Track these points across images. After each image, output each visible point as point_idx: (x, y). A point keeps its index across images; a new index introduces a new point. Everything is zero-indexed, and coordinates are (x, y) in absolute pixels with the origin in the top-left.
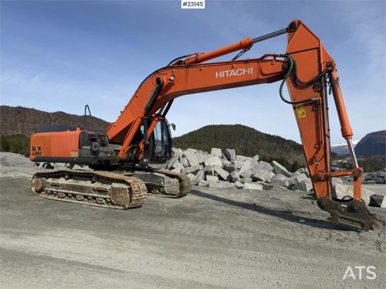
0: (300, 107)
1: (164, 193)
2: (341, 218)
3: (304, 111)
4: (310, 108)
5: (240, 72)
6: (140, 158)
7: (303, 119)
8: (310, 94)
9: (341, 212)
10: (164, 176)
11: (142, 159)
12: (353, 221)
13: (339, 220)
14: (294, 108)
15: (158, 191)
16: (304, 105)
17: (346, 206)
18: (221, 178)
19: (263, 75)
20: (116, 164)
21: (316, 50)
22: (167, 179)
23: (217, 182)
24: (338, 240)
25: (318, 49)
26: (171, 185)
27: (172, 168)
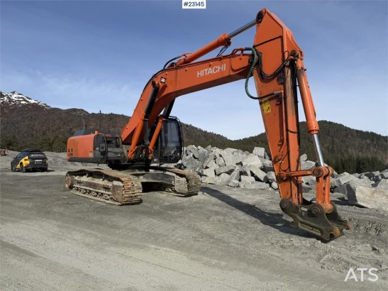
0: (266, 101)
1: (175, 191)
2: (301, 222)
3: (269, 106)
4: (274, 102)
5: (216, 69)
6: (150, 158)
7: (268, 114)
8: (274, 87)
9: (301, 216)
10: (174, 175)
11: (152, 158)
12: (313, 227)
13: (300, 225)
14: (261, 103)
15: (170, 190)
16: (269, 100)
17: (306, 210)
18: (258, 179)
19: (234, 71)
20: (126, 163)
21: (280, 39)
22: (177, 178)
23: (252, 183)
24: (282, 246)
25: (281, 37)
26: (180, 184)
27: (207, 168)
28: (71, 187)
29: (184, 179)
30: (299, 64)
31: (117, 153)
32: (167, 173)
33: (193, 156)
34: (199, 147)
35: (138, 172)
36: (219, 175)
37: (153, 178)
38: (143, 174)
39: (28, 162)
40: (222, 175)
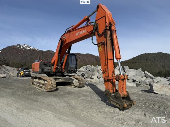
0: (100, 46)
1: (74, 86)
2: (112, 101)
3: (101, 48)
4: (103, 46)
5: (82, 32)
7: (101, 51)
8: (103, 39)
9: (112, 98)
10: (74, 78)
12: (117, 103)
14: (98, 47)
15: (73, 85)
16: (101, 45)
17: (114, 95)
19: (88, 32)
21: (105, 17)
22: (75, 80)
26: (76, 82)
27: (94, 75)
28: (33, 84)
29: (78, 80)
30: (113, 28)
31: (48, 69)
32: (71, 78)
33: (89, 70)
34: (92, 66)
35: (59, 77)
36: (99, 78)
37: (65, 80)
38: (61, 78)
39: (23, 73)
40: (101, 78)
